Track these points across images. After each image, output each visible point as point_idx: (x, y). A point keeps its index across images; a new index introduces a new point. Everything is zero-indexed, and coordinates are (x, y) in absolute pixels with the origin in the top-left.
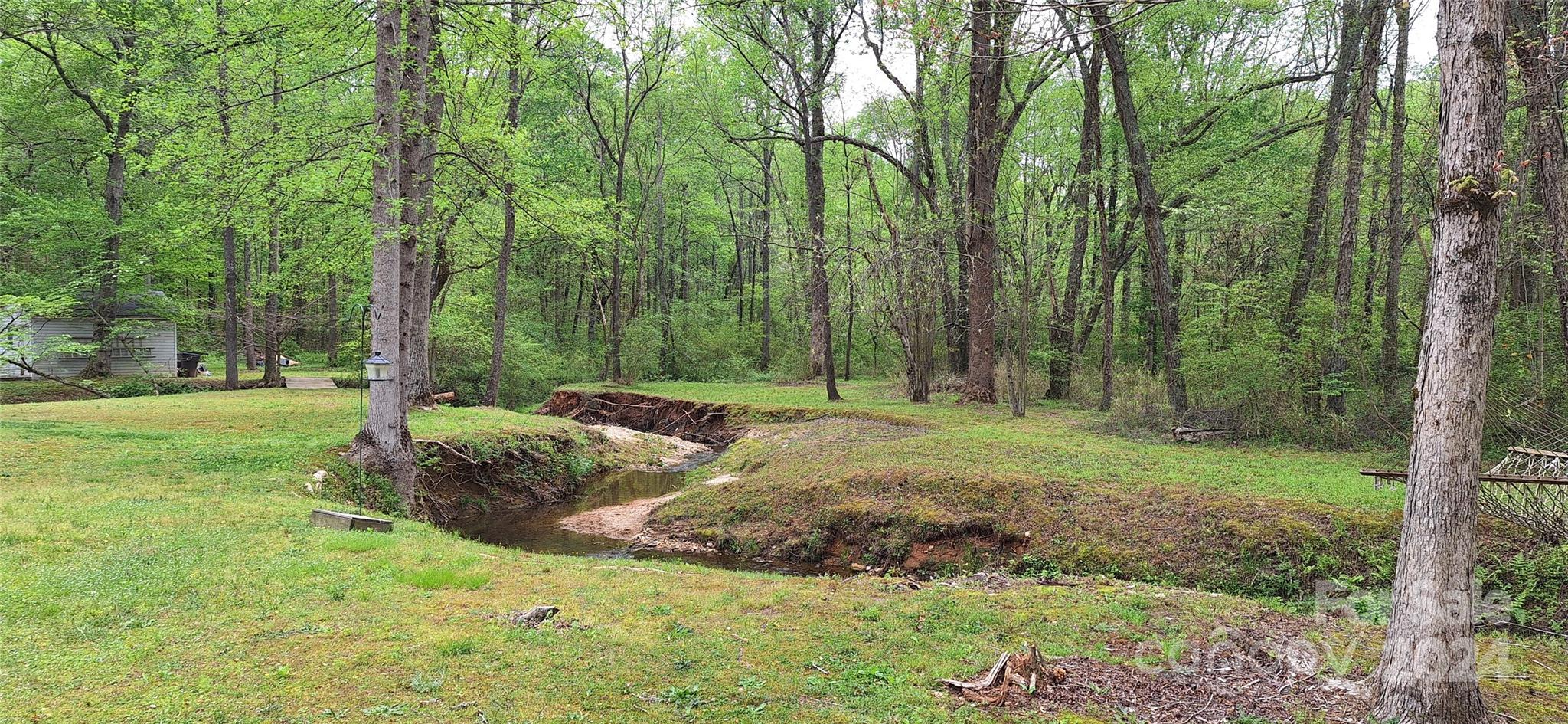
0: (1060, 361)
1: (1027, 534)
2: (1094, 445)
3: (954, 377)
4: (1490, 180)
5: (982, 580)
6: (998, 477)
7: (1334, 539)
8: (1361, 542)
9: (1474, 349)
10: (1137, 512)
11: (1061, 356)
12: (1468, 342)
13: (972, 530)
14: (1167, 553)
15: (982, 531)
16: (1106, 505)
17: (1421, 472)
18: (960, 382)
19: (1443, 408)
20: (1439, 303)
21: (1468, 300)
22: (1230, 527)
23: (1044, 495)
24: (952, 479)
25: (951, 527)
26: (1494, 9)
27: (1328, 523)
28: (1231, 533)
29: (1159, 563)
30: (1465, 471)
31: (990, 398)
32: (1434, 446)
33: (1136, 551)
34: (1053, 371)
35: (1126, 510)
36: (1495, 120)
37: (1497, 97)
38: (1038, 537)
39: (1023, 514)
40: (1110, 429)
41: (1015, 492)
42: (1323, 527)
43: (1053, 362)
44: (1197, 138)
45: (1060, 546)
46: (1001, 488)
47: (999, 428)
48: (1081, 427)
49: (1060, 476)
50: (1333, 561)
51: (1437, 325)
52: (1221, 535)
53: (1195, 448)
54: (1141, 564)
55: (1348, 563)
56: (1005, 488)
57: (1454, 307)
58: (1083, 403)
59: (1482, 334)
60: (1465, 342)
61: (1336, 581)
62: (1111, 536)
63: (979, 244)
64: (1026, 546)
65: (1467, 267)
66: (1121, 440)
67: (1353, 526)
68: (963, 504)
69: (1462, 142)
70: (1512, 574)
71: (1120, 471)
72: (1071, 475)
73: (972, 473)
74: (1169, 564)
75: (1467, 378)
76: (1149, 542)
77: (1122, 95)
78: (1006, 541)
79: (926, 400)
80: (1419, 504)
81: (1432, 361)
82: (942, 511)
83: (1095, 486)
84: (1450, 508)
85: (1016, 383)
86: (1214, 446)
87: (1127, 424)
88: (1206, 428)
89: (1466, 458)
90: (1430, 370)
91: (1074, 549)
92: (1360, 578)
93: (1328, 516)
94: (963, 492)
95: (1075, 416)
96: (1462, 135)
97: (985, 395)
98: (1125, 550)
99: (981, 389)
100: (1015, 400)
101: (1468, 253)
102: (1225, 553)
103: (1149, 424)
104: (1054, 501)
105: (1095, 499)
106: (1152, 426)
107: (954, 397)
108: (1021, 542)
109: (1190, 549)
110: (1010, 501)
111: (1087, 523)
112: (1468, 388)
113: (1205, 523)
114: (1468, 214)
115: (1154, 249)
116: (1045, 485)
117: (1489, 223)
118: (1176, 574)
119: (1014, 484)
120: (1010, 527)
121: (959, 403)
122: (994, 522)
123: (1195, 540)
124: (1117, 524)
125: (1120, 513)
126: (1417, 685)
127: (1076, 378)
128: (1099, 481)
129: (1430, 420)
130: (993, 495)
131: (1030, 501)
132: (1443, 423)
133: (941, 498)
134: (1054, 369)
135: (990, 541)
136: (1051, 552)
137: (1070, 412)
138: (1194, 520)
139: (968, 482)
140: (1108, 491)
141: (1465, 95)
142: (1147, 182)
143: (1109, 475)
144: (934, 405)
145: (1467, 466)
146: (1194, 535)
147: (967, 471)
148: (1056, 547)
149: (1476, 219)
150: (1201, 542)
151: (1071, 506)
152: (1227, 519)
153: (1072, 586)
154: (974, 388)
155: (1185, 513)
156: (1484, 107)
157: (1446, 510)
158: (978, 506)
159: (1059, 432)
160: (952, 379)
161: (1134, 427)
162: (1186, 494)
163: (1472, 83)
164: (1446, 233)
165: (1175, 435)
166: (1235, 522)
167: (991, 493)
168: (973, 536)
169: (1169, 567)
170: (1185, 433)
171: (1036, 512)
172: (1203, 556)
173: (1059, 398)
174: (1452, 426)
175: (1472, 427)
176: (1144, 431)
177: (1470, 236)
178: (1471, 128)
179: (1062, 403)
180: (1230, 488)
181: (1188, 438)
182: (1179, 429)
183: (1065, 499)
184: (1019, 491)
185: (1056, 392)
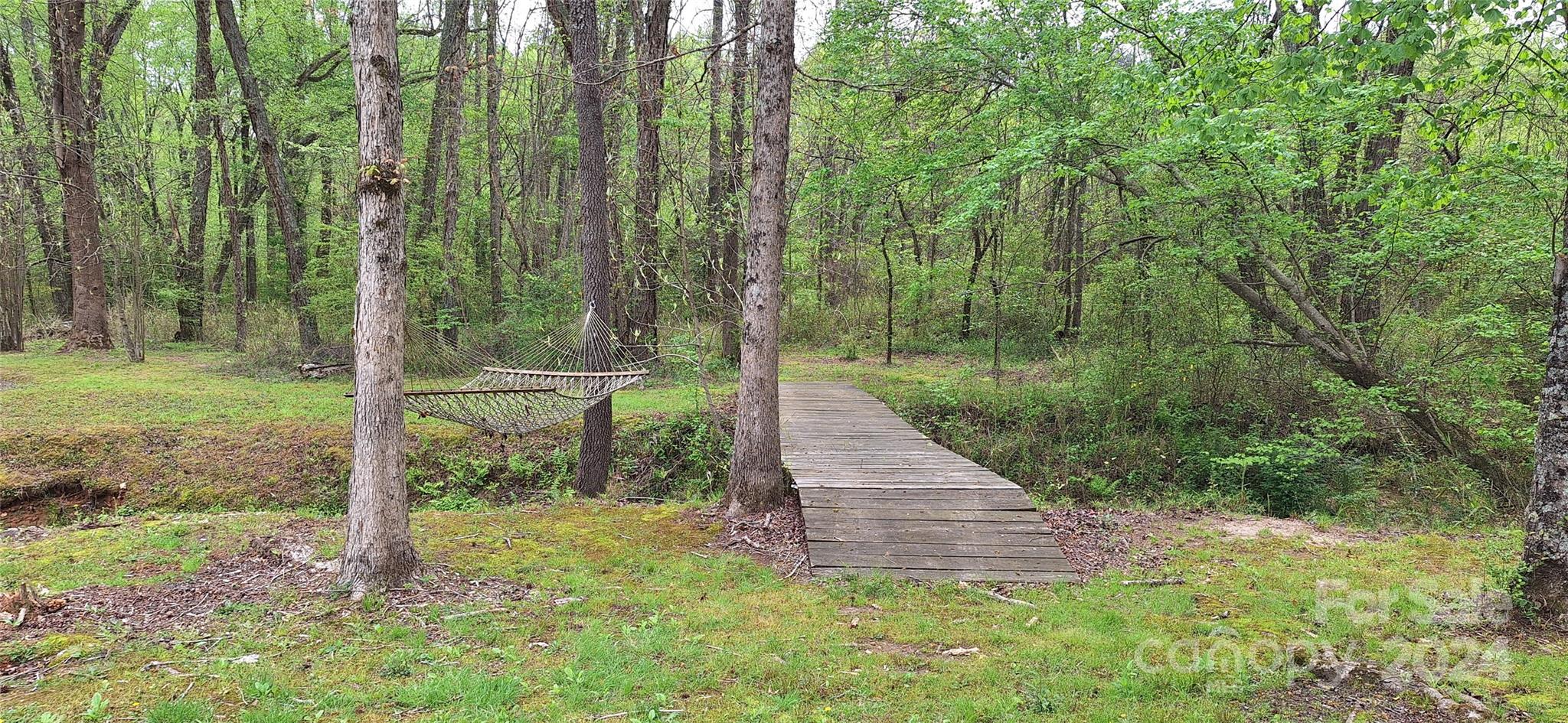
0: (189, 301)
1: (123, 486)
2: (216, 387)
3: (59, 321)
4: (389, 170)
5: (13, 535)
6: (88, 430)
7: (420, 453)
8: (442, 454)
9: (390, 297)
10: (243, 451)
11: (189, 295)
12: (385, 292)
13: (54, 490)
14: (272, 485)
15: (70, 489)
16: (212, 446)
17: (360, 392)
18: (68, 326)
19: (371, 342)
20: (364, 262)
21: (383, 259)
22: (332, 454)
23: (142, 443)
24: (28, 436)
25: (28, 489)
26: (386, 38)
27: (416, 440)
28: (333, 459)
29: (264, 496)
30: (391, 389)
31: (104, 342)
32: (367, 372)
33: (241, 487)
34: (181, 312)
35: (233, 450)
36: (393, 124)
37: (393, 107)
38: (136, 488)
39: (117, 465)
40: (239, 370)
41: (108, 444)
42: (412, 444)
43: (180, 302)
44: (325, 76)
45: (160, 493)
46: (91, 441)
47: (109, 376)
48: (208, 370)
49: (162, 422)
50: (419, 472)
51: (363, 279)
52: (324, 462)
53: (320, 383)
54: (245, 499)
55: (433, 472)
56: (95, 441)
57: (374, 265)
58: (217, 344)
59: (395, 285)
60: (383, 292)
61: (422, 489)
62: (215, 476)
63: (75, 169)
64: (122, 499)
65: (380, 235)
66: (247, 381)
67: (436, 441)
68: (44, 463)
69: (370, 138)
70: (552, 464)
71: (231, 412)
72: (175, 419)
73: (56, 429)
74: (273, 495)
75: (386, 319)
76: (254, 477)
77: (227, 25)
78: (98, 497)
79: (18, 349)
80: (360, 416)
81: (362, 306)
82: (17, 474)
83: (202, 428)
84: (380, 417)
85: (131, 328)
86: (339, 380)
87: (257, 364)
88: (331, 363)
89: (390, 379)
90: (361, 313)
91: (176, 495)
92: (442, 484)
93: (417, 435)
94: (43, 449)
95: (204, 358)
96: (370, 132)
97: (101, 340)
98: (229, 488)
99: (91, 334)
100: (131, 344)
101: (381, 224)
102: (327, 478)
103: (280, 363)
104: (154, 448)
105: (200, 442)
106: (283, 365)
107: (59, 343)
108: (116, 495)
109: (294, 479)
110: (102, 453)
111: (190, 467)
112: (388, 327)
113: (309, 453)
114: (378, 195)
115: (275, 186)
116: (144, 433)
117: (394, 202)
118: (280, 504)
119: (106, 436)
120: (103, 481)
121: (64, 350)
122: (83, 478)
123: (299, 469)
124: (222, 464)
125: (226, 453)
126: (365, 553)
127: (209, 319)
128: (206, 423)
129: (363, 352)
130: (80, 449)
131: (126, 452)
132: (372, 353)
133: (14, 459)
134: (183, 309)
135: (79, 499)
136: (150, 501)
137: (201, 355)
138: (299, 451)
139: (49, 438)
140: (216, 433)
141: (370, 102)
142: (262, 117)
143: (218, 417)
144: (29, 355)
145: (392, 385)
146: (298, 465)
147: (48, 427)
148: (156, 494)
149: (384, 199)
150: (305, 471)
151: (173, 452)
152: (330, 446)
153: (115, 526)
154: (82, 333)
155: (291, 446)
156: (384, 114)
157: (378, 419)
158: (62, 463)
159: (181, 376)
160: (56, 323)
161: (264, 367)
162: (294, 428)
163: (373, 94)
164: (364, 209)
165: (301, 372)
166: (337, 449)
167: (78, 447)
168: (58, 496)
169: (274, 498)
170: (312, 369)
171: (133, 461)
172: (306, 483)
173: (190, 340)
174: (378, 355)
175: (393, 355)
176: (276, 370)
177: (381, 211)
178: (376, 128)
179: (193, 345)
180: (335, 419)
181: (315, 374)
182: (306, 366)
183: (167, 445)
184: (113, 441)
185: (185, 334)
